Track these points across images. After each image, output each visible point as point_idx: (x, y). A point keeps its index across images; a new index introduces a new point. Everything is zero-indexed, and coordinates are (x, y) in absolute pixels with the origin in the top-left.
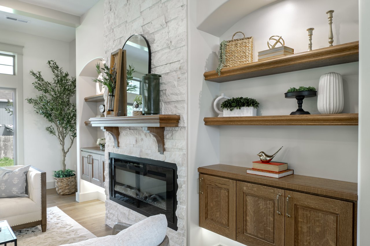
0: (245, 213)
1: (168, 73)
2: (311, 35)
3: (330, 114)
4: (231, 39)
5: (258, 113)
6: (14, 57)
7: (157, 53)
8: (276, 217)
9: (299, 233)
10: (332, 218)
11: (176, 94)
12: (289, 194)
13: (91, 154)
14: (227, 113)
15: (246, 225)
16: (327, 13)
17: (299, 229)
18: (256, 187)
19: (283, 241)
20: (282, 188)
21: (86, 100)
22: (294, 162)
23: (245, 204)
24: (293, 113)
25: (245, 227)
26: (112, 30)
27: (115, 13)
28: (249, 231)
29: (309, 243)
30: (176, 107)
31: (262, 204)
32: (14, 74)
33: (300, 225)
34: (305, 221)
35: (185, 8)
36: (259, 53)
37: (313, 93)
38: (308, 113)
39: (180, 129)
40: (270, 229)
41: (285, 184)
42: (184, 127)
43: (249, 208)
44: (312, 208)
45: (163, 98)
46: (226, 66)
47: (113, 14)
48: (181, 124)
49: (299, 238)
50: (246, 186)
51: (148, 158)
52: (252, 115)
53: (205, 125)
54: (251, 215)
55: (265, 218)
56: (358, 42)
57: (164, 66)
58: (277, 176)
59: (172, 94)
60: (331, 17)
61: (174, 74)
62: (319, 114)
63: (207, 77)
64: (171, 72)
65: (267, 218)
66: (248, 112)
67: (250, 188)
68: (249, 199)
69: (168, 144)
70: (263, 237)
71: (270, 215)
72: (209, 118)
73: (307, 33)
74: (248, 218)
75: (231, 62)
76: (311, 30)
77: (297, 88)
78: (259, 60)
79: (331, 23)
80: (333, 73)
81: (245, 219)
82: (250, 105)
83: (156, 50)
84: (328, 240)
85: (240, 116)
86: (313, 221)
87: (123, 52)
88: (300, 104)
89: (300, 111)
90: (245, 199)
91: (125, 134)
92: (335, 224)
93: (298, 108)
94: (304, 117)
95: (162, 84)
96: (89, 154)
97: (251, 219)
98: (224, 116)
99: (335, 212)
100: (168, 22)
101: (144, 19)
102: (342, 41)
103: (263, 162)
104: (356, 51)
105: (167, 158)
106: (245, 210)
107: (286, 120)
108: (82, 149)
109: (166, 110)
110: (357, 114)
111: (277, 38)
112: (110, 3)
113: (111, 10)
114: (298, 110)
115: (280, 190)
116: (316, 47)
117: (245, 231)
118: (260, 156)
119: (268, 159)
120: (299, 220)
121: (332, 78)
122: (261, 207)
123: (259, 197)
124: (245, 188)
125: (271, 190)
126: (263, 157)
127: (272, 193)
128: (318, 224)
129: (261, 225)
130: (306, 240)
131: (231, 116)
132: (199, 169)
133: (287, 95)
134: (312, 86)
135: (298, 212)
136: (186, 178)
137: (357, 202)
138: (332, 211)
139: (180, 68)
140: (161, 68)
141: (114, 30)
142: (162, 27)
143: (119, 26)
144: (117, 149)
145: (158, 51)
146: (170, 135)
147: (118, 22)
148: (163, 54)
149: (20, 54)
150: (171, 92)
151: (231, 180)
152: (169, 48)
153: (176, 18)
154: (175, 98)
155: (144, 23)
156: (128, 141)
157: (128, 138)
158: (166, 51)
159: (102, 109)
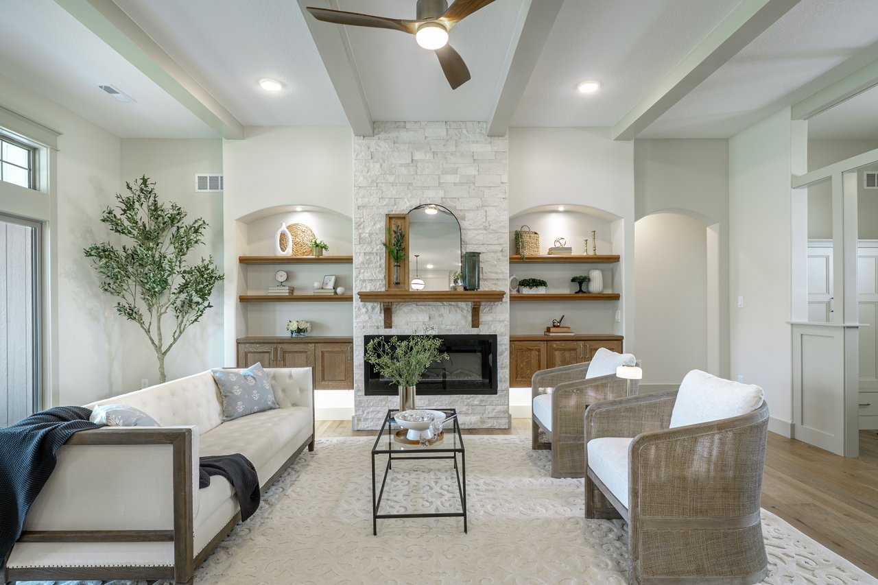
0: (554, 364)
1: (484, 253)
2: (586, 244)
3: (599, 294)
4: (519, 230)
11: (497, 273)
12: (587, 343)
13: (280, 346)
16: (592, 231)
18: (563, 344)
21: (241, 261)
23: (554, 358)
24: (576, 293)
26: (375, 184)
27: (381, 166)
30: (496, 284)
31: (567, 355)
32: (33, 187)
35: (507, 201)
36: (548, 248)
37: (587, 280)
38: (585, 293)
39: (501, 304)
42: (506, 302)
43: (557, 359)
48: (504, 299)
50: (555, 344)
52: (546, 293)
54: (559, 364)
59: (491, 272)
60: (594, 235)
61: (493, 254)
62: (593, 293)
63: (511, 260)
64: (489, 252)
66: (541, 291)
67: (558, 345)
68: (557, 353)
69: (485, 317)
71: (573, 360)
72: (513, 294)
75: (527, 250)
76: (586, 241)
77: (578, 276)
78: (549, 253)
79: (594, 239)
80: (599, 269)
82: (543, 285)
88: (580, 287)
89: (581, 291)
90: (554, 354)
93: (579, 289)
94: (585, 295)
96: (275, 346)
99: (613, 348)
100: (485, 206)
101: (445, 192)
103: (555, 326)
105: (483, 330)
106: (554, 362)
107: (573, 297)
108: (240, 341)
109: (481, 287)
112: (369, 148)
114: (579, 291)
115: (581, 342)
119: (559, 324)
121: (599, 272)
122: (566, 357)
123: (565, 350)
124: (554, 346)
125: (575, 343)
126: (556, 324)
132: (511, 337)
133: (571, 281)
134: (586, 276)
136: (507, 345)
137: (623, 340)
138: (611, 348)
139: (502, 251)
140: (476, 246)
141: (380, 185)
142: (478, 208)
143: (392, 184)
144: (388, 330)
145: (469, 230)
146: (487, 309)
147: (391, 179)
148: (478, 234)
149: (54, 150)
150: (490, 270)
151: (542, 342)
152: (485, 230)
153: (495, 206)
154: (494, 276)
155: (445, 195)
156: (415, 319)
157: (413, 315)
158: (480, 232)
159: (282, 277)
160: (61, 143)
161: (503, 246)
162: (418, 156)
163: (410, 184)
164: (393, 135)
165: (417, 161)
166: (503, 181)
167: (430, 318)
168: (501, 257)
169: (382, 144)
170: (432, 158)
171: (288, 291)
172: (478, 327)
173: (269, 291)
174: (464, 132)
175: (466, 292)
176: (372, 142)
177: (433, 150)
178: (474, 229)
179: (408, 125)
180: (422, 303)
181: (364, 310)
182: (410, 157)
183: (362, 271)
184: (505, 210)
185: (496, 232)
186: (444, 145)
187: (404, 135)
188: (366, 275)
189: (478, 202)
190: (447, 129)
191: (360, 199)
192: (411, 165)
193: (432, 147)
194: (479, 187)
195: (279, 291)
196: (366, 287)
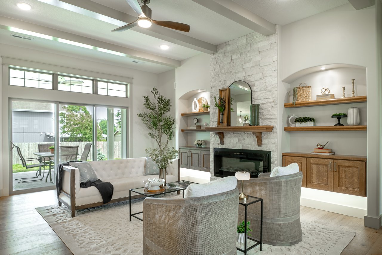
0: (311, 173)
1: (264, 104)
2: (344, 90)
3: (353, 126)
4: (298, 86)
5: (314, 124)
6: (126, 85)
7: (256, 92)
8: (329, 172)
9: (341, 178)
10: (356, 169)
11: (271, 115)
12: (336, 161)
13: (190, 150)
14: (298, 125)
15: (312, 179)
16: (352, 80)
17: (341, 176)
18: (318, 160)
19: (333, 183)
20: (332, 159)
21: (182, 115)
22: (334, 148)
23: (311, 169)
24: (335, 125)
25: (311, 180)
26: (217, 75)
27: (220, 66)
28: (314, 182)
29: (346, 182)
30: (270, 121)
31: (321, 168)
32: (127, 97)
33: (341, 174)
34: (343, 172)
35: (277, 72)
36: (317, 96)
37: (345, 116)
38: (343, 125)
39: (273, 133)
40: (326, 178)
41: (334, 157)
42: (276, 132)
43: (314, 170)
44: (347, 166)
45: (261, 116)
46: (297, 101)
47: (218, 66)
48: (274, 130)
49: (341, 180)
50: (312, 160)
51: (248, 149)
52: (312, 126)
53: (285, 131)
54: (315, 173)
55: (323, 174)
56: (366, 96)
57: (261, 100)
58: (328, 154)
59: (267, 115)
60: (353, 82)
61: (269, 104)
62: (348, 125)
63: (286, 106)
64: (267, 103)
65: (324, 174)
66: (310, 124)
67: (314, 161)
68: (314, 166)
69: (264, 141)
70: (322, 183)
71: (325, 172)
72: (286, 127)
73: (342, 89)
74: (313, 175)
75: (300, 99)
76: (344, 88)
77: (338, 113)
78: (317, 99)
79: (353, 85)
80: (355, 107)
81: (311, 176)
82: (312, 121)
83: (256, 91)
84: (354, 179)
85: (306, 126)
86: (347, 172)
87: (229, 90)
88: (339, 121)
89: (339, 124)
90: (311, 166)
91: (229, 137)
92: (357, 172)
93: (338, 123)
94: (342, 127)
95: (260, 109)
96: (189, 150)
97: (315, 176)
98: (296, 126)
99: (357, 166)
100: (264, 77)
101: (245, 73)
102: (359, 95)
103: (319, 148)
104: (365, 100)
105: (264, 148)
106: (311, 172)
107: (333, 128)
108: (180, 148)
109: (263, 123)
110: (366, 126)
111: (326, 89)
112: (215, 59)
113: (216, 63)
114: (338, 124)
115: (331, 160)
116: (347, 96)
117: (311, 182)
118: (318, 146)
119: (322, 147)
120: (341, 172)
121: (354, 110)
122: (321, 169)
123: (319, 164)
124: (312, 161)
125: (326, 160)
126: (319, 146)
127: (326, 161)
128: (349, 173)
129: (321, 177)
130: (344, 181)
131: (300, 126)
132: (282, 154)
133: (332, 117)
134: (345, 113)
135: (340, 169)
136: (277, 158)
137: (366, 161)
138: (356, 166)
139: (273, 102)
140: (260, 100)
141: (219, 75)
142: (261, 79)
143: (224, 74)
144: (222, 146)
145: (257, 91)
146: (266, 136)
147: (223, 71)
148: (261, 93)
149: (131, 84)
150: (267, 114)
151: (303, 158)
152: (265, 90)
153: (270, 76)
154: (269, 117)
155: (245, 75)
156: (232, 141)
157: (232, 139)
158: (263, 92)
159: (195, 121)
160: (134, 81)
161: (275, 98)
162: (234, 57)
163: (231, 72)
164: (224, 50)
165: (233, 60)
166: (274, 60)
167: (239, 140)
168: (273, 106)
169: (220, 55)
170: (240, 56)
171: (196, 127)
172: (261, 146)
173: (191, 127)
174: (255, 37)
175: (250, 127)
176: (216, 55)
177: (240, 52)
178: (259, 91)
179: (230, 43)
180: (236, 133)
181: (213, 136)
182: (231, 59)
183: (213, 117)
184: (275, 77)
185: (270, 91)
186: (245, 48)
187: (229, 48)
188: (214, 119)
189: (260, 75)
190: (247, 39)
191: (212, 84)
192: (232, 62)
193: (240, 50)
194: (262, 66)
195: (193, 127)
196: (214, 125)
